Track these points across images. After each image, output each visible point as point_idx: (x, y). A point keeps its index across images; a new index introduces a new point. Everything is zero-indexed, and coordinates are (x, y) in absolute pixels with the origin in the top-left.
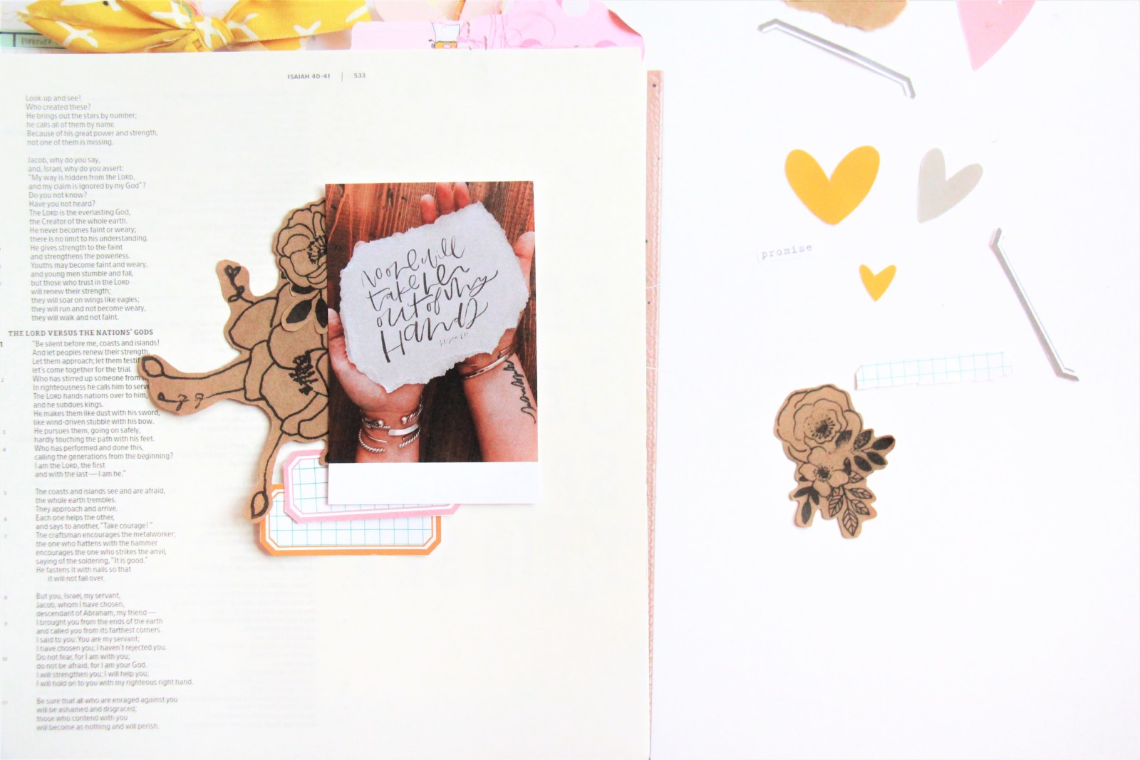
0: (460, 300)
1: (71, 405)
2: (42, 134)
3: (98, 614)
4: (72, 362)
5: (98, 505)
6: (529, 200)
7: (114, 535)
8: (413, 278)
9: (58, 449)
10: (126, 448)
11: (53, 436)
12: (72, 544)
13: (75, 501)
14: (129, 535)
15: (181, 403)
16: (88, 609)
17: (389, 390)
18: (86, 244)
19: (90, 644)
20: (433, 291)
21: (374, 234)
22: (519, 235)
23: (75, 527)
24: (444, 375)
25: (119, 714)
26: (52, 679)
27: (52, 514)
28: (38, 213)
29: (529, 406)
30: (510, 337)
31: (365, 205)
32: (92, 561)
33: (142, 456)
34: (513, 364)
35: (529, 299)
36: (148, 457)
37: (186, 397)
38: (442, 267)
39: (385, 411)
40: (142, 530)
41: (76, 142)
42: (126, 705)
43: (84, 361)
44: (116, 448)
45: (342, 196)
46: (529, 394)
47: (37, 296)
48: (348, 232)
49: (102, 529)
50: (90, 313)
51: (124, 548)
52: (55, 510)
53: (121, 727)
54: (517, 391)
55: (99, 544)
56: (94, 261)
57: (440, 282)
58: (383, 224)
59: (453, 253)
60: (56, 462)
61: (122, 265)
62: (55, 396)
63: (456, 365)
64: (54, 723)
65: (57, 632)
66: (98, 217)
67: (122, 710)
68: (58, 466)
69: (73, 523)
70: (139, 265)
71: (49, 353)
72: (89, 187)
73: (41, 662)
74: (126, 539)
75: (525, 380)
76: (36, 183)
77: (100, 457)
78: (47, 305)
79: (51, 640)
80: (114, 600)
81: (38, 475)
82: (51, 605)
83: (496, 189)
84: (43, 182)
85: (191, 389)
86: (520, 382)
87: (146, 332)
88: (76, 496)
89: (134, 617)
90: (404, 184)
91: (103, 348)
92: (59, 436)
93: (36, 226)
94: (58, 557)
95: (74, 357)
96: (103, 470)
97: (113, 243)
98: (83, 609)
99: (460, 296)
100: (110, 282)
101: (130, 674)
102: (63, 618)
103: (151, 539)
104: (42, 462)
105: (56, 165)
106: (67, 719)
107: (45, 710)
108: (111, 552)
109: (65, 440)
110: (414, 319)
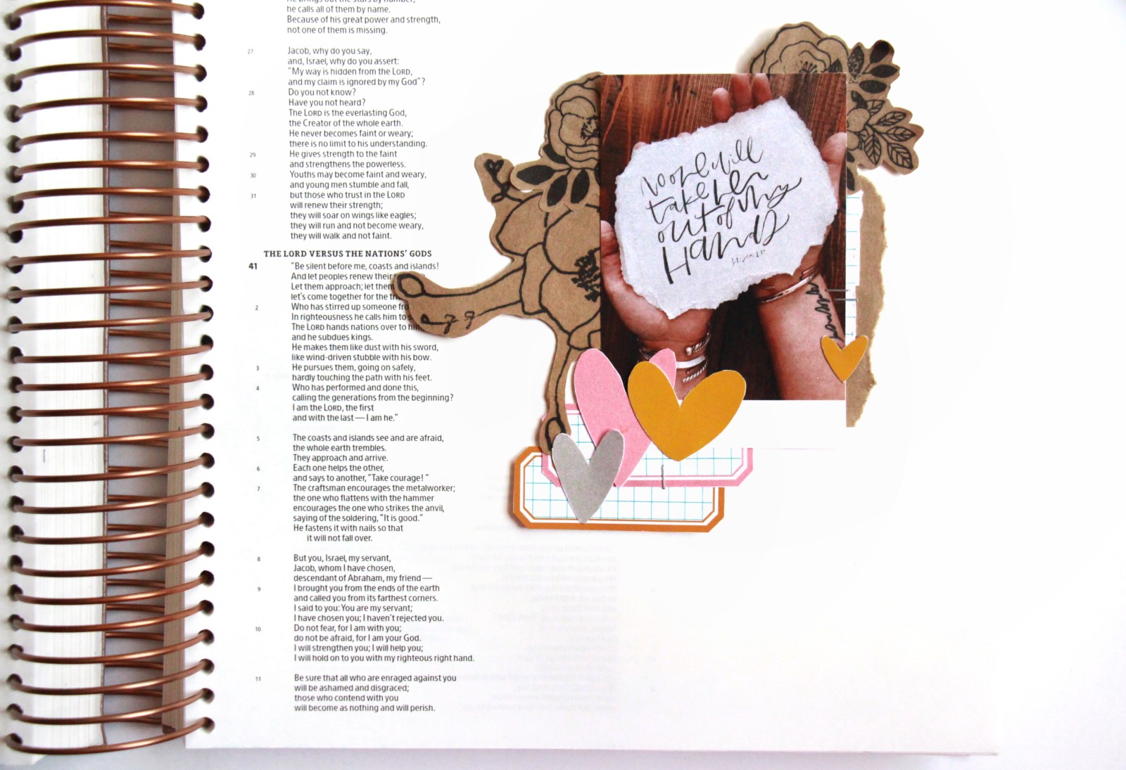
0: (756, 212)
1: (336, 338)
2: (304, 20)
3: (365, 579)
4: (336, 287)
5: (366, 453)
6: (840, 95)
7: (383, 488)
8: (701, 186)
9: (319, 388)
10: (399, 388)
11: (314, 373)
12: (336, 499)
13: (339, 449)
14: (401, 488)
15: (447, 326)
16: (353, 573)
17: (671, 316)
18: (354, 150)
19: (355, 614)
20: (725, 201)
21: (657, 135)
22: (828, 137)
23: (339, 479)
24: (736, 298)
25: (388, 693)
26: (311, 653)
27: (312, 463)
28: (299, 113)
29: (836, 336)
30: (815, 256)
31: (647, 99)
32: (358, 518)
33: (417, 398)
34: (817, 287)
35: (838, 211)
36: (424, 399)
37: (453, 317)
38: (735, 174)
39: (667, 340)
40: (417, 484)
41: (343, 30)
42: (397, 684)
43: (351, 287)
44: (387, 388)
45: (620, 89)
46: (835, 322)
47: (297, 211)
48: (626, 131)
49: (370, 482)
50: (358, 231)
51: (394, 503)
52: (316, 459)
53: (392, 708)
54: (822, 319)
55: (365, 498)
56: (363, 170)
57: (733, 191)
58: (668, 121)
59: (749, 157)
60: (318, 403)
61: (397, 175)
62: (317, 327)
63: (751, 287)
64: (315, 703)
65: (318, 598)
66: (368, 119)
67: (393, 689)
68: (319, 408)
69: (336, 474)
70: (416, 175)
71: (310, 277)
72: (358, 82)
73: (299, 633)
74: (397, 494)
75: (830, 305)
76: (298, 77)
77: (369, 398)
78: (308, 221)
79: (311, 608)
80: (383, 564)
81: (296, 418)
82: (311, 568)
83: (802, 83)
84: (305, 77)
85: (459, 308)
86: (825, 307)
87: (423, 254)
88: (340, 443)
89: (406, 583)
90: (694, 76)
91: (373, 272)
92: (321, 373)
93: (296, 128)
94: (319, 514)
95: (338, 282)
96: (371, 414)
97: (385, 149)
98: (348, 573)
99: (756, 207)
100: (382, 195)
101: (402, 649)
102: (324, 583)
103: (427, 494)
104: (301, 403)
105: (321, 56)
106: (329, 698)
107: (304, 688)
108: (381, 509)
109: (329, 378)
110: (702, 233)
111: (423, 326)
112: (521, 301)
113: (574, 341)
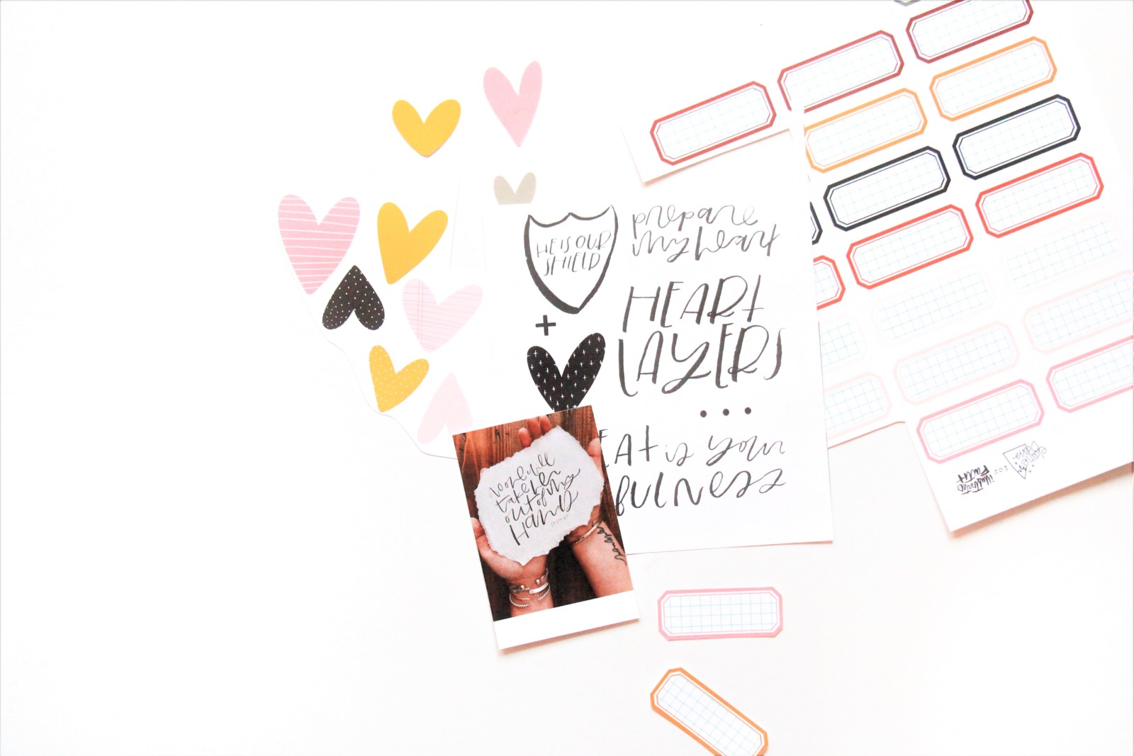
0: (558, 494)
8: (524, 486)
17: (523, 564)
20: (539, 491)
21: (491, 462)
22: (589, 442)
24: (558, 545)
29: (620, 554)
30: (598, 511)
31: (482, 444)
34: (603, 529)
35: (605, 483)
38: (542, 475)
39: (523, 578)
45: (465, 441)
46: (618, 546)
48: (474, 464)
54: (610, 546)
57: (543, 484)
58: (496, 454)
59: (547, 463)
63: (565, 537)
75: (613, 538)
86: (610, 539)
90: (506, 425)
99: (558, 491)
110: (530, 513)
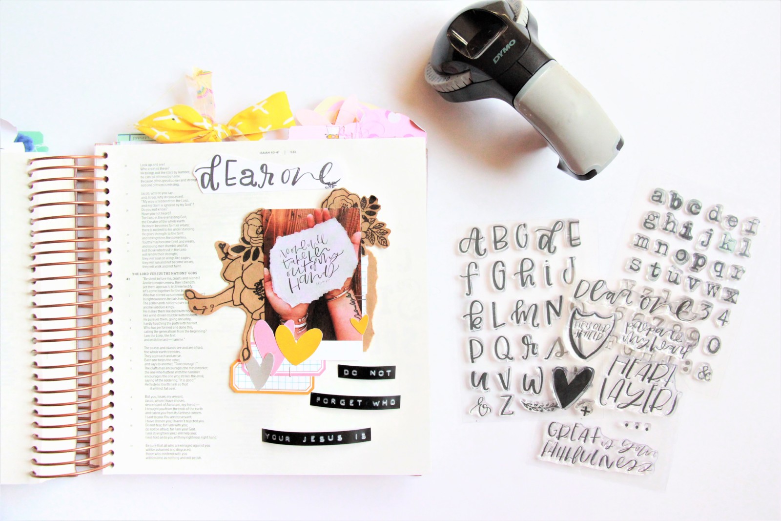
0: (326, 264)
1: (160, 307)
2: (147, 182)
3: (173, 405)
4: (160, 287)
5: (173, 354)
6: (358, 217)
7: (180, 368)
8: (304, 253)
9: (154, 328)
10: (185, 327)
11: (152, 322)
12: (161, 372)
13: (162, 352)
14: (187, 368)
15: (204, 310)
16: (169, 403)
17: (293, 306)
18: (167, 232)
19: (170, 419)
20: (313, 260)
21: (285, 233)
22: (353, 233)
23: (163, 364)
25: (183, 452)
26: (152, 435)
27: (152, 358)
28: (146, 218)
29: (358, 314)
30: (349, 282)
31: (281, 219)
32: (170, 380)
33: (192, 331)
34: (350, 294)
35: (358, 264)
36: (195, 332)
37: (206, 307)
38: (317, 249)
39: (291, 316)
40: (193, 366)
41: (162, 185)
42: (187, 448)
43: (166, 287)
44: (180, 327)
45: (270, 215)
46: (358, 309)
47: (145, 257)
48: (273, 232)
49: (174, 366)
50: (168, 264)
51: (184, 374)
52: (153, 356)
53: (185, 458)
54: (353, 307)
55: (173, 372)
56: (170, 240)
57: (316, 255)
58: (289, 228)
59: (322, 242)
60: (154, 334)
61: (183, 242)
62: (153, 303)
63: (324, 295)
64: (154, 456)
65: (155, 413)
66: (172, 220)
67: (185, 450)
68: (154, 336)
69: (161, 362)
70: (191, 242)
71: (150, 283)
72: (169, 205)
73: (148, 427)
74: (185, 370)
75: (356, 302)
76: (145, 204)
77: (174, 331)
78: (149, 261)
79: (152, 417)
80: (180, 399)
81: (145, 340)
82: (152, 401)
83: (342, 212)
84: (148, 204)
85: (208, 303)
86: (354, 302)
87: (193, 273)
88: (163, 350)
89: (190, 407)
90: (299, 210)
91: (174, 281)
92: (155, 322)
93: (144, 224)
94: (155, 379)
95: (161, 285)
96: (175, 338)
97: (179, 232)
98: (166, 403)
99: (326, 262)
100: (177, 250)
101: (188, 434)
102: (157, 407)
103: (197, 370)
104: (147, 334)
105: (154, 195)
106: (159, 454)
107: (150, 450)
108: (179, 376)
109: (158, 324)
110: (304, 273)
111: (194, 311)
112: (233, 300)
113: (254, 317)
